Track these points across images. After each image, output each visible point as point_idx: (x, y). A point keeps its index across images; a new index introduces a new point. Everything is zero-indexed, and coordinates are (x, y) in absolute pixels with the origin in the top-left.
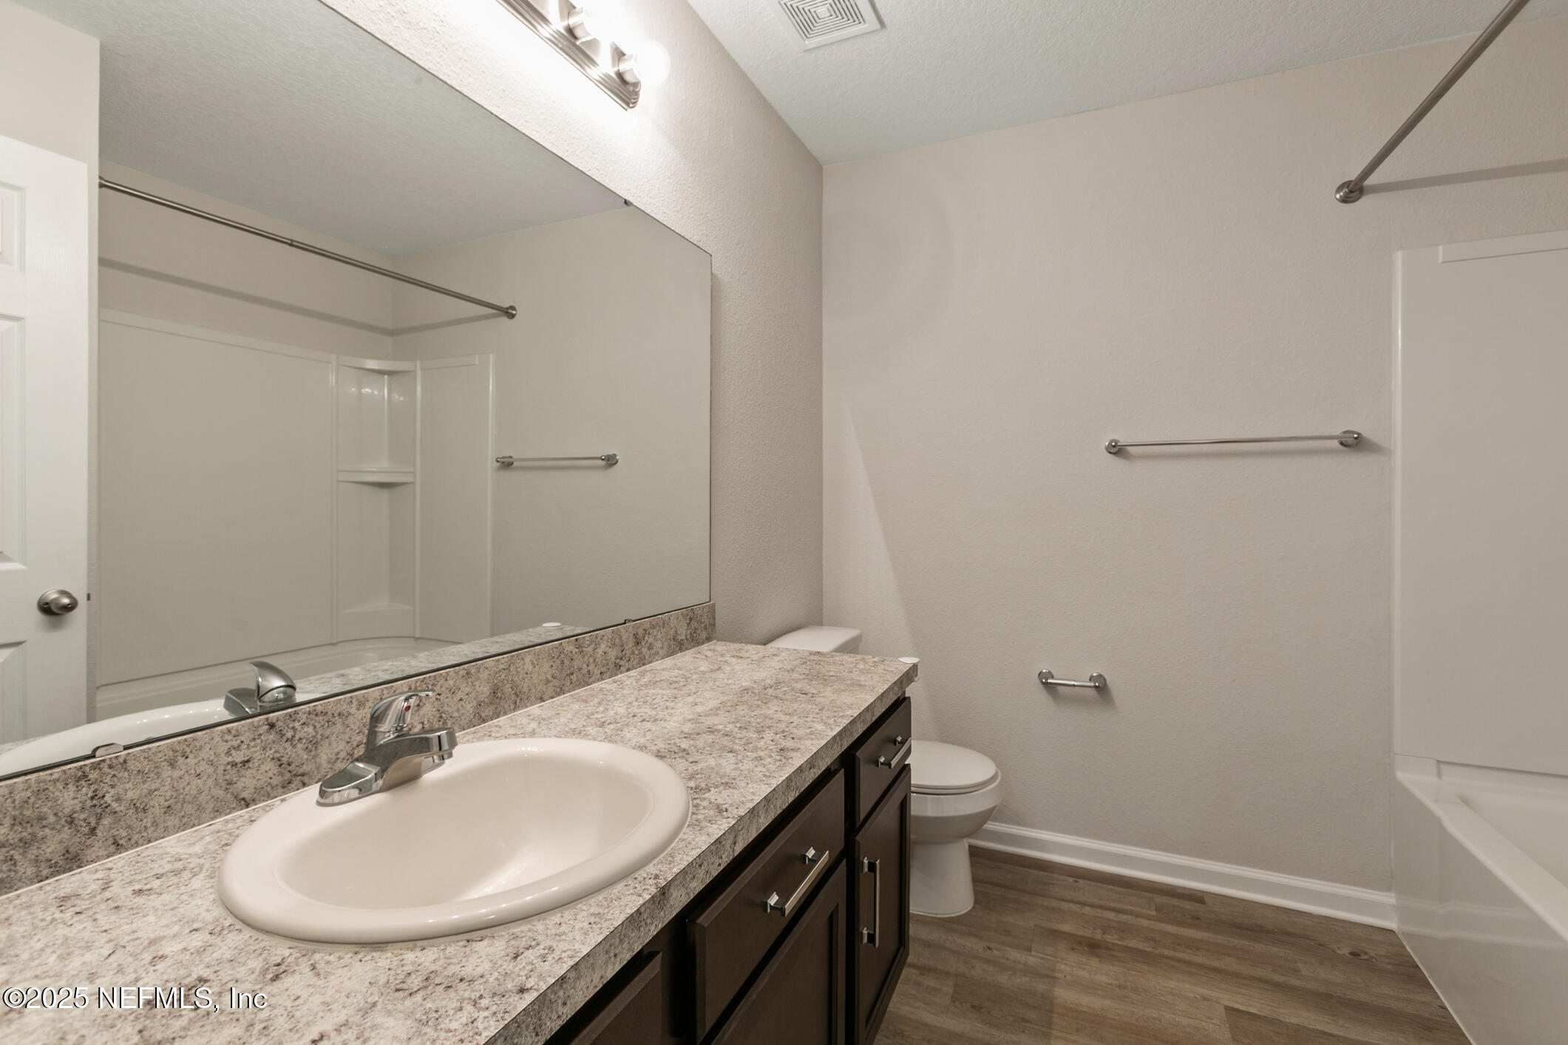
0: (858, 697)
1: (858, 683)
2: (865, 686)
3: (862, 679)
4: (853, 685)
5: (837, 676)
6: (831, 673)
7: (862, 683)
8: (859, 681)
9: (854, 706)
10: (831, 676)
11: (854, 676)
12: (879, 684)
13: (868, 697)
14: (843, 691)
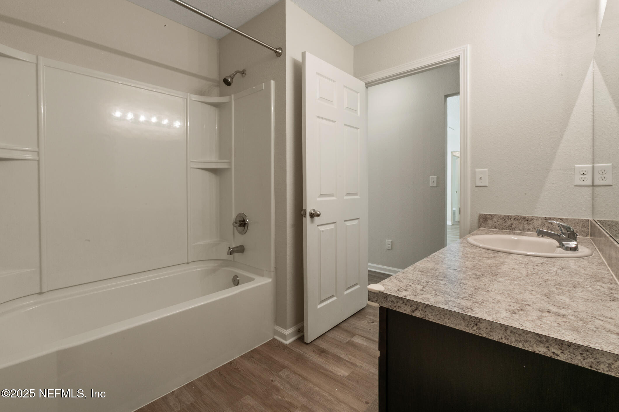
0: (424, 265)
1: (423, 273)
2: (419, 271)
3: (420, 276)
4: (426, 272)
5: (438, 280)
6: (442, 282)
7: (420, 273)
8: (422, 275)
9: (426, 262)
10: (442, 280)
11: (425, 279)
12: (410, 271)
13: (419, 265)
14: (432, 269)
